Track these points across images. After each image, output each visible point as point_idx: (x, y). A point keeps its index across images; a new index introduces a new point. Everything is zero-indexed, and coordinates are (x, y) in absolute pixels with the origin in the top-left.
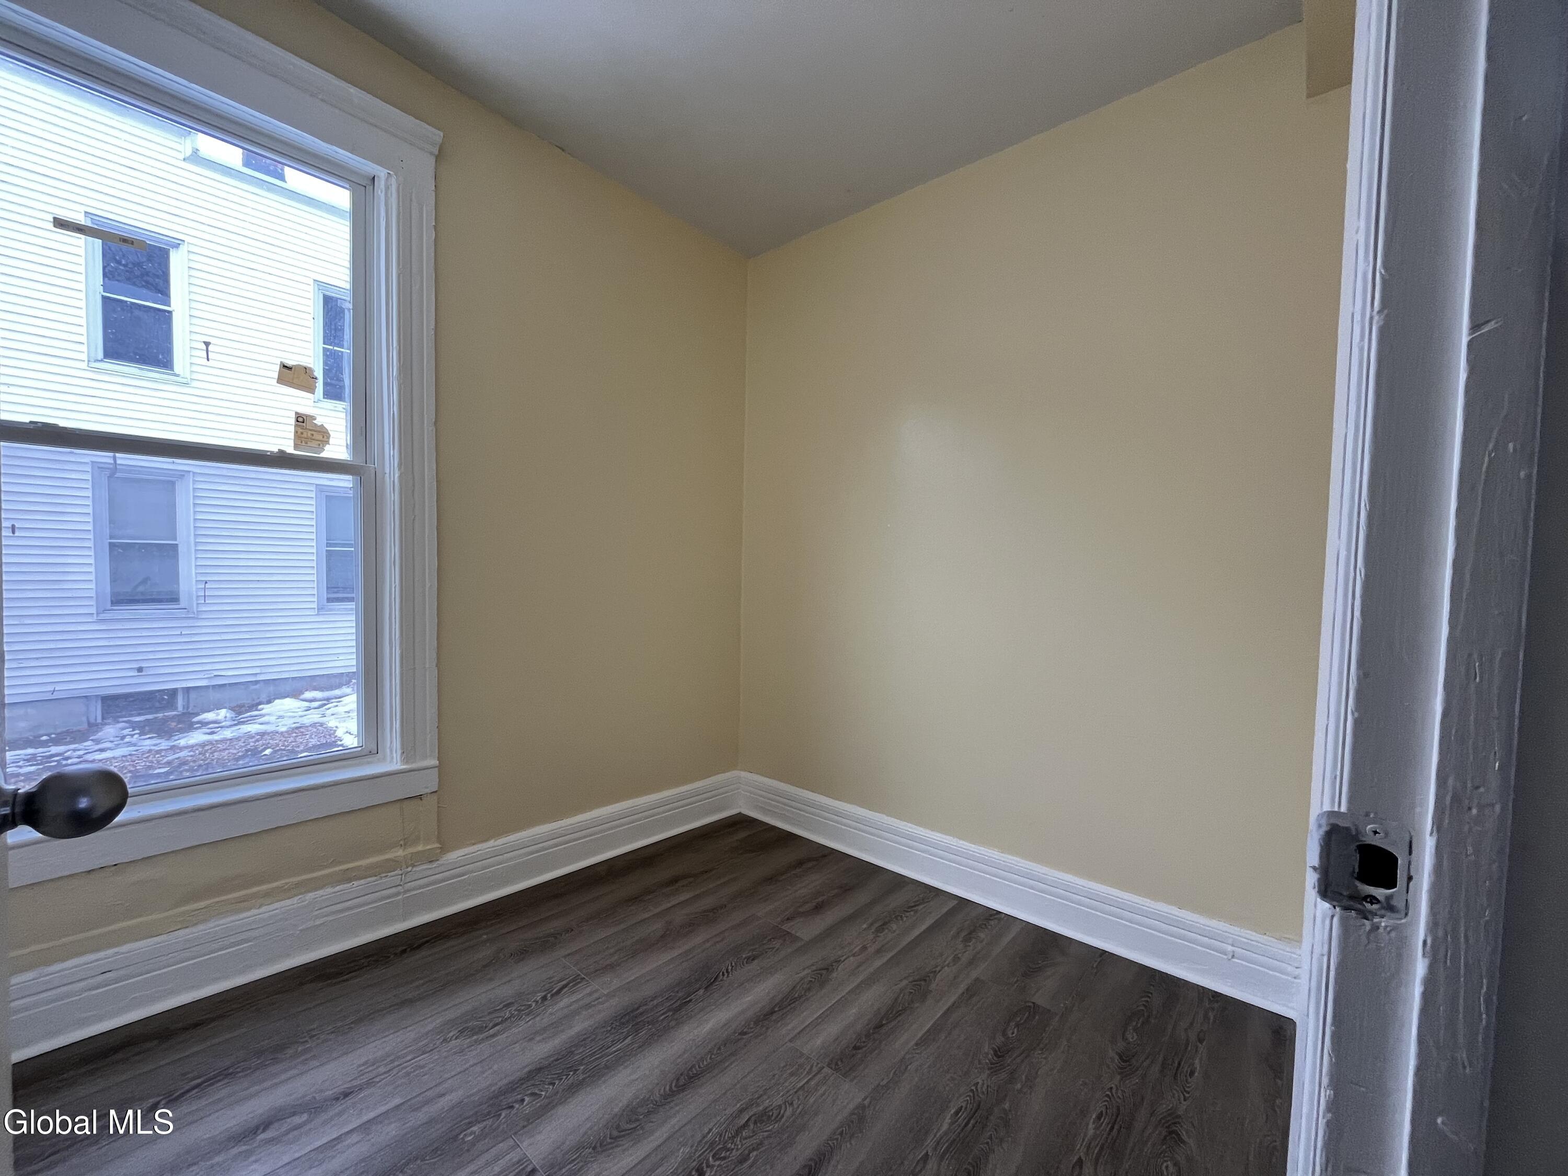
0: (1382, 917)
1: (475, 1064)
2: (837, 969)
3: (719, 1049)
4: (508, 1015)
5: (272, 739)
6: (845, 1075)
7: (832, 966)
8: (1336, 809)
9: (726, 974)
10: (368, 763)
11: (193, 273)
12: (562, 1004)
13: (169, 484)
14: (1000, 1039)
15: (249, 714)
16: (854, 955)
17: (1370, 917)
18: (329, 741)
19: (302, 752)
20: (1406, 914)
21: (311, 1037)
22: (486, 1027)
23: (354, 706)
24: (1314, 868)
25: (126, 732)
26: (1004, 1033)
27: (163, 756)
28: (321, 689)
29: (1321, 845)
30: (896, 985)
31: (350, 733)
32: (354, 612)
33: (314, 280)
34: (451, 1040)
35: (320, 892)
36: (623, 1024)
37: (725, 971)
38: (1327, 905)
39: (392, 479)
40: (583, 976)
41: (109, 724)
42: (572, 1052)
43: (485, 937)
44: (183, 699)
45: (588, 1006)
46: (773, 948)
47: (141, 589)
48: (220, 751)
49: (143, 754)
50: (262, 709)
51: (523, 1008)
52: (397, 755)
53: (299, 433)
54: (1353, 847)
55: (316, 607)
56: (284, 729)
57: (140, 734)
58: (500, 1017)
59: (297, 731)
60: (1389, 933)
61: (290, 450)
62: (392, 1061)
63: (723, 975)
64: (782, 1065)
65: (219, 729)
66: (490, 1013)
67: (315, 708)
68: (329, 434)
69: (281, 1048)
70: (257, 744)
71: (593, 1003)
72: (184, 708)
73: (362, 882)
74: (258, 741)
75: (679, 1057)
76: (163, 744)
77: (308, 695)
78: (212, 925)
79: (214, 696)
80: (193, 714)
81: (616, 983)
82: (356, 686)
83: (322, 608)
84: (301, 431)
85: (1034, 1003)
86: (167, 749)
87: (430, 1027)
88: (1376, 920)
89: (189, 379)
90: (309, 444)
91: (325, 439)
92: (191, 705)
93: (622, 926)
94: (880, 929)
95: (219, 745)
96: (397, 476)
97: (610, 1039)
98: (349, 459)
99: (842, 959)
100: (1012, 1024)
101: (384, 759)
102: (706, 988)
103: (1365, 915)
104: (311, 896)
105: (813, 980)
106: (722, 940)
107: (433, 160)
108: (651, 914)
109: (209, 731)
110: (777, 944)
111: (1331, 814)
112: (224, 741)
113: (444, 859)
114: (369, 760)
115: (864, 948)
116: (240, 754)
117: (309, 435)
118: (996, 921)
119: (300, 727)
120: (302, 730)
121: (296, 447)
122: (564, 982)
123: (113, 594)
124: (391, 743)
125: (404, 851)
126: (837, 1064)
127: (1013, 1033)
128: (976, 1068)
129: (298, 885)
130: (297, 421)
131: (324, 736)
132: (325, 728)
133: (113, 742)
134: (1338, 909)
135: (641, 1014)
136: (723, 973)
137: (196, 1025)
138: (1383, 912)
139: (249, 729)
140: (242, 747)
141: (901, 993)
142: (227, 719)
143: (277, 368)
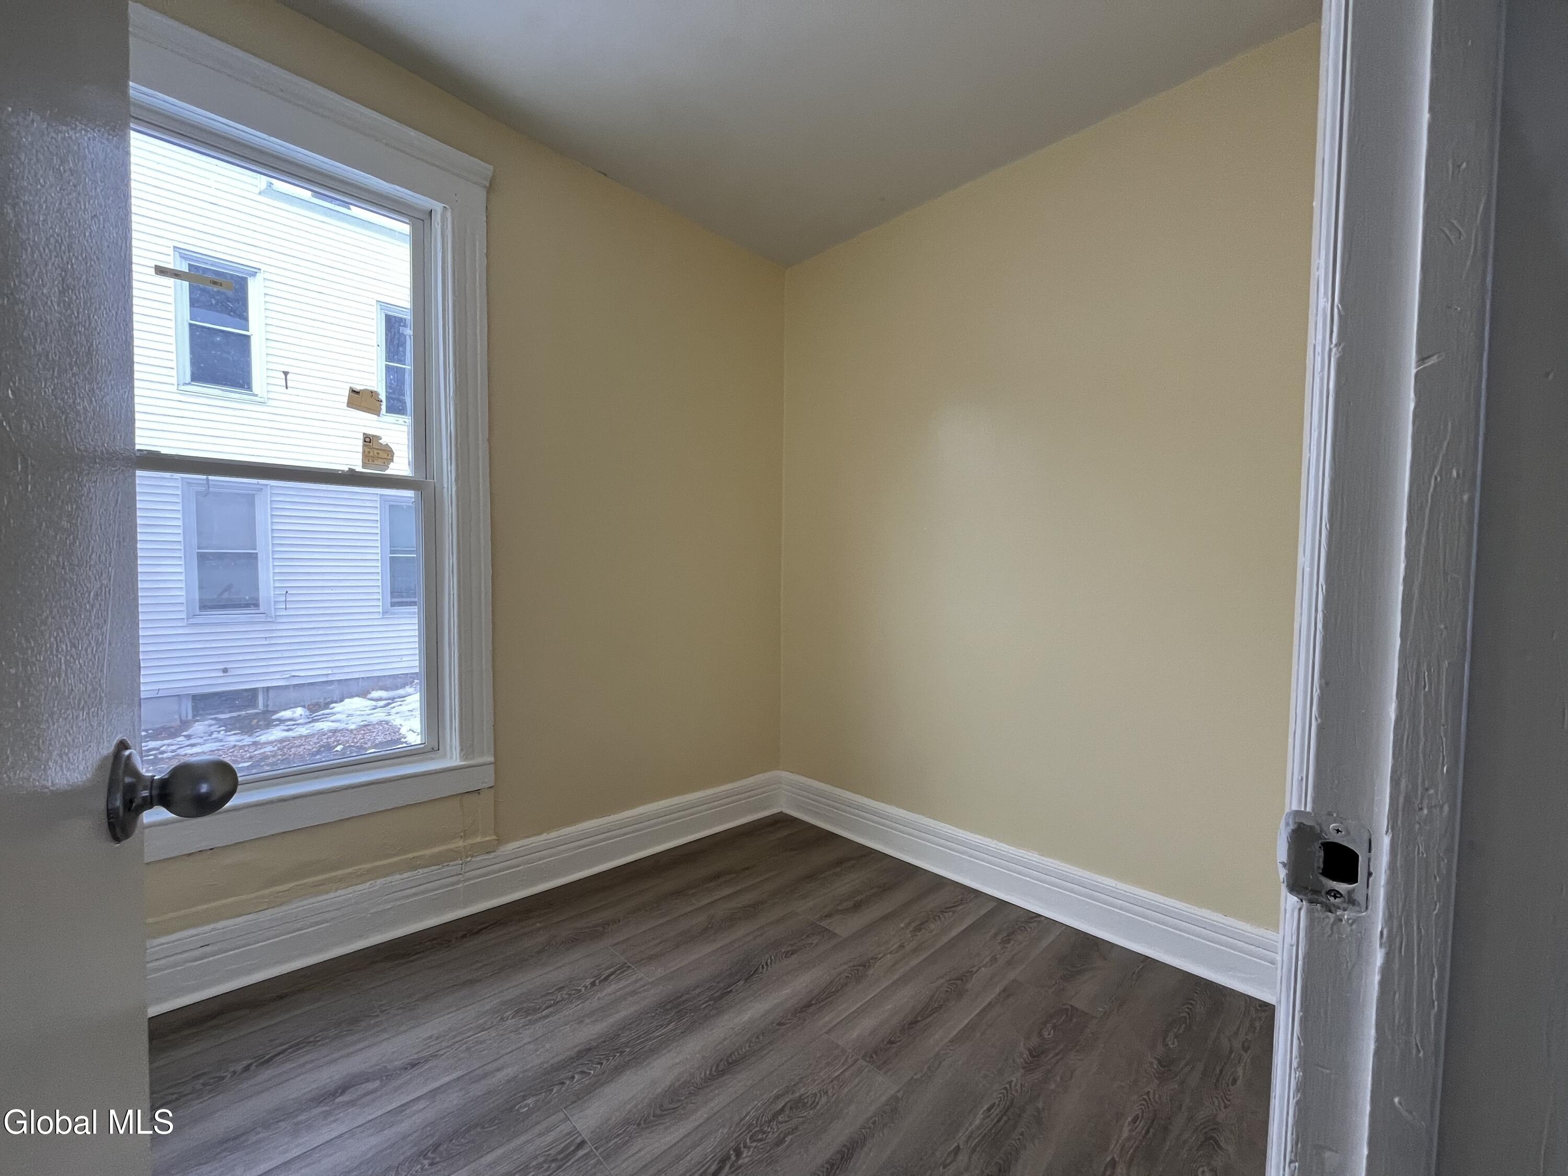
0: (1345, 910)
1: (529, 1043)
2: (874, 966)
3: (758, 1037)
4: (559, 998)
5: (344, 736)
6: (879, 1068)
7: (869, 962)
8: (1303, 809)
9: (765, 967)
10: (432, 759)
11: (268, 299)
12: (609, 990)
13: (250, 500)
14: (1035, 1041)
15: (322, 712)
16: (891, 953)
17: (1333, 909)
18: (393, 738)
19: (370, 748)
20: (1367, 908)
21: (382, 1012)
22: (539, 1009)
23: (417, 705)
24: (1284, 865)
25: (213, 728)
26: (1040, 1035)
27: (246, 751)
28: (386, 689)
29: (1289, 842)
30: (932, 983)
31: (413, 731)
32: (417, 616)
33: (377, 301)
34: (507, 1019)
35: (389, 879)
36: (667, 1010)
37: (765, 964)
38: (1295, 899)
39: (450, 493)
40: (629, 964)
41: (198, 721)
42: (619, 1035)
43: (538, 924)
44: (263, 697)
45: (634, 993)
46: (812, 944)
47: (225, 596)
48: (297, 746)
49: (228, 750)
50: (333, 708)
51: (573, 992)
52: (456, 753)
53: (367, 452)
54: (1317, 845)
55: (381, 611)
56: (353, 727)
57: (226, 731)
58: (552, 1000)
59: (365, 729)
60: (1351, 925)
61: (359, 469)
62: (455, 1037)
63: (763, 967)
64: (818, 1056)
65: (295, 726)
66: (542, 996)
67: (382, 707)
68: (392, 451)
69: (354, 1021)
70: (329, 740)
71: (639, 990)
72: (264, 706)
73: (426, 870)
74: (330, 738)
75: (720, 1043)
76: (247, 740)
77: (375, 694)
78: (294, 906)
79: (293, 695)
80: (273, 711)
81: (660, 972)
82: (418, 687)
83: (387, 612)
84: (368, 450)
85: (1072, 1006)
86: (250, 745)
87: (488, 1007)
88: (1339, 912)
89: (266, 399)
90: (376, 462)
91: (389, 457)
92: (270, 703)
93: (667, 918)
94: (918, 929)
95: (296, 742)
96: (454, 489)
97: (655, 1024)
98: (411, 475)
99: (880, 956)
100: (1049, 1025)
101: (445, 756)
102: (746, 980)
103: (1329, 909)
104: (380, 882)
105: (850, 975)
106: (762, 935)
107: (485, 193)
108: (693, 908)
109: (286, 728)
110: (815, 940)
111: (1297, 813)
112: (300, 737)
113: (503, 850)
114: (431, 756)
115: (902, 946)
116: (314, 750)
117: (375, 454)
118: (1035, 924)
119: (368, 725)
120: (369, 728)
121: (364, 467)
122: (612, 970)
123: (201, 600)
124: (451, 741)
125: (464, 841)
126: (871, 1057)
127: (1049, 1034)
128: (1010, 1067)
129: (369, 871)
130: (365, 441)
131: (389, 734)
132: (391, 726)
133: (202, 737)
134: (1304, 903)
135: (684, 1002)
136: (763, 966)
137: (281, 997)
138: (1345, 905)
139: (321, 727)
140: (315, 744)
141: (937, 991)
142: (302, 717)
143: (347, 393)
